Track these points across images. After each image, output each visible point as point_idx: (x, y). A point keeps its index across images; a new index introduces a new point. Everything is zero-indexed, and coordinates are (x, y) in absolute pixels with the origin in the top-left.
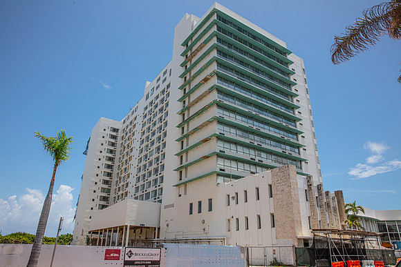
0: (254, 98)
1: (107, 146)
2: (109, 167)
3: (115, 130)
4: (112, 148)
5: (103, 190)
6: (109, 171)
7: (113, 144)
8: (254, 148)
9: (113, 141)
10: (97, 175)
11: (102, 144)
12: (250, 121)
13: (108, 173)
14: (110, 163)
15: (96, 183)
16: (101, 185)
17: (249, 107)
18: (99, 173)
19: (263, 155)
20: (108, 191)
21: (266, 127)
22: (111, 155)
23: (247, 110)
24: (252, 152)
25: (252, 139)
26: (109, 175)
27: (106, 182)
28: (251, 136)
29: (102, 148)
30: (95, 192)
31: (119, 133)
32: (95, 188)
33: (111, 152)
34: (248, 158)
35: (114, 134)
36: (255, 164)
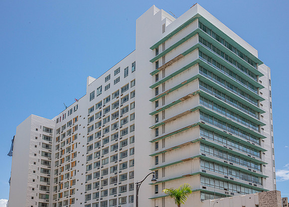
0: (228, 117)
1: (41, 149)
2: (46, 171)
3: (48, 130)
4: (47, 151)
5: (41, 196)
6: (45, 175)
7: (47, 146)
8: (227, 167)
9: (47, 142)
10: (34, 181)
11: (36, 146)
12: (224, 141)
13: (45, 178)
14: (46, 167)
15: (33, 189)
16: (38, 191)
17: (224, 127)
18: (35, 178)
19: (234, 173)
20: (47, 197)
21: (237, 146)
22: (46, 159)
23: (222, 130)
24: (225, 170)
25: (225, 159)
26: (46, 180)
27: (43, 188)
28: (225, 156)
29: (36, 151)
30: (32, 198)
31: (53, 134)
32: (33, 194)
33: (46, 154)
34: (222, 176)
35: (48, 134)
36: (228, 182)
